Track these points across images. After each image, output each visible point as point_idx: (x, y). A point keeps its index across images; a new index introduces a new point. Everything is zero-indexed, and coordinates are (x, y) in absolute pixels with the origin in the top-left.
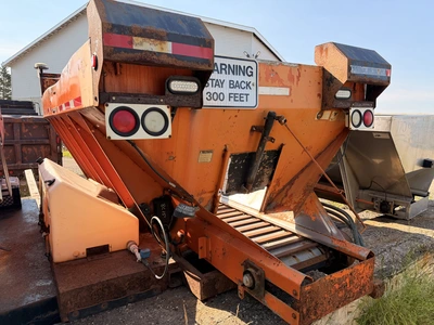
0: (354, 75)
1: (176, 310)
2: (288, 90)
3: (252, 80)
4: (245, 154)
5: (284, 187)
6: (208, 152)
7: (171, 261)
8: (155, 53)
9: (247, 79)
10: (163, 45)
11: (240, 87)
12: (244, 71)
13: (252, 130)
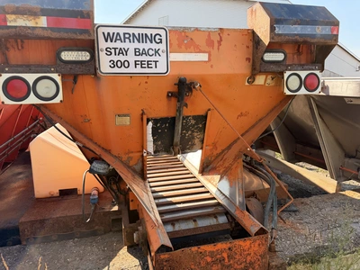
0: (279, 35)
1: (104, 251)
2: (207, 55)
3: (162, 47)
4: (167, 118)
5: (223, 151)
6: (125, 116)
7: (116, 208)
8: (29, 28)
9: (154, 46)
10: (37, 20)
11: (147, 54)
12: (152, 39)
13: (168, 95)
